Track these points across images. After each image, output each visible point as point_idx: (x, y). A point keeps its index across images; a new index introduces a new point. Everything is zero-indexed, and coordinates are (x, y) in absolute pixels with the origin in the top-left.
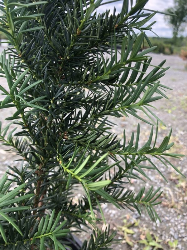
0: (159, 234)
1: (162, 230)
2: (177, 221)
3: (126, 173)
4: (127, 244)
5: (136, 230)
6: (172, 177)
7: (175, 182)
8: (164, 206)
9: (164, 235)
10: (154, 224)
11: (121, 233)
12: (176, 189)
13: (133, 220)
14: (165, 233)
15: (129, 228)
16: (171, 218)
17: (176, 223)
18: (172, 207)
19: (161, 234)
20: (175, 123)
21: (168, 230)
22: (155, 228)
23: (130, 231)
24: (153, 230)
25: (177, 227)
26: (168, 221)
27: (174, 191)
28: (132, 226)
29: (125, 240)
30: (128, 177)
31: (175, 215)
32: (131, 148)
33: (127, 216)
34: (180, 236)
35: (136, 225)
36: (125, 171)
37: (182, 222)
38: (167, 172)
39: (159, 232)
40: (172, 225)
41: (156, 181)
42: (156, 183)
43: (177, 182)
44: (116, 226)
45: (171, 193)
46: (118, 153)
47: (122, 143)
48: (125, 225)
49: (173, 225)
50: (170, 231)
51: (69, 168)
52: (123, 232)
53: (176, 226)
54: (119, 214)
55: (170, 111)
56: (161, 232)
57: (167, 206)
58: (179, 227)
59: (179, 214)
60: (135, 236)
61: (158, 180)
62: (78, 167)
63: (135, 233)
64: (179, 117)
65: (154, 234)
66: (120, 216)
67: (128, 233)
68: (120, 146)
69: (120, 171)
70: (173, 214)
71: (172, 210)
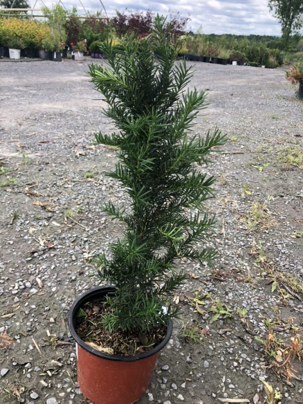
1: (235, 302)
2: (251, 295)
3: (193, 238)
4: (198, 313)
5: (207, 302)
6: (253, 252)
7: (254, 257)
8: (239, 281)
10: (227, 297)
11: (192, 304)
12: (255, 264)
13: (205, 293)
14: (237, 305)
15: (200, 300)
16: (244, 292)
17: (250, 297)
18: (248, 282)
19: (232, 306)
20: (265, 185)
21: (241, 302)
22: (227, 301)
23: (202, 303)
24: (225, 302)
25: (251, 300)
26: (241, 295)
27: (252, 266)
28: (204, 298)
29: (196, 310)
30: (195, 241)
31: (250, 289)
32: (194, 223)
33: (199, 289)
34: (252, 307)
35: (207, 297)
36: (193, 237)
37: (257, 296)
38: (247, 246)
39: (231, 304)
40: (245, 298)
43: (256, 256)
44: (187, 298)
45: (248, 268)
46: (188, 226)
47: (190, 220)
48: (197, 297)
49: (247, 298)
50: (242, 303)
51: (165, 233)
52: (195, 302)
53: (249, 299)
54: (190, 288)
55: (261, 168)
56: (233, 304)
57: (242, 281)
58: (252, 300)
59: (255, 288)
60: (206, 307)
62: (171, 231)
63: (207, 304)
64: (271, 178)
65: (226, 306)
66: (191, 289)
67: (199, 304)
68: (188, 222)
69: (190, 237)
70: (248, 288)
71: (247, 285)
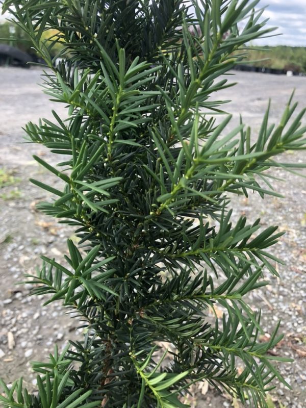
0: (288, 401)
9: (296, 404)
11: (227, 396)
14: (297, 401)
19: (290, 402)
22: (281, 392)
24: (278, 394)
29: (234, 407)
39: (288, 398)
41: (291, 313)
42: (290, 316)
56: (291, 399)
61: (294, 311)
